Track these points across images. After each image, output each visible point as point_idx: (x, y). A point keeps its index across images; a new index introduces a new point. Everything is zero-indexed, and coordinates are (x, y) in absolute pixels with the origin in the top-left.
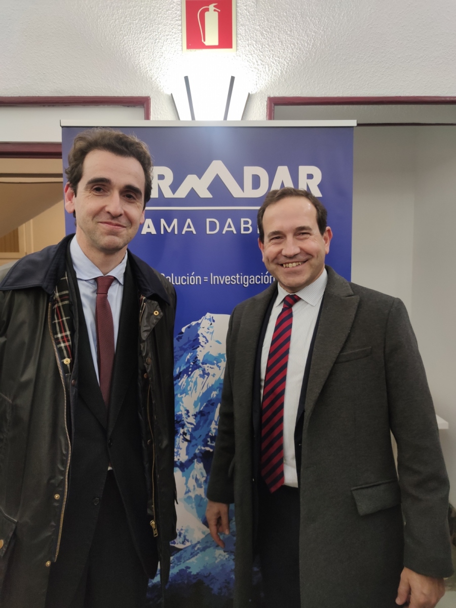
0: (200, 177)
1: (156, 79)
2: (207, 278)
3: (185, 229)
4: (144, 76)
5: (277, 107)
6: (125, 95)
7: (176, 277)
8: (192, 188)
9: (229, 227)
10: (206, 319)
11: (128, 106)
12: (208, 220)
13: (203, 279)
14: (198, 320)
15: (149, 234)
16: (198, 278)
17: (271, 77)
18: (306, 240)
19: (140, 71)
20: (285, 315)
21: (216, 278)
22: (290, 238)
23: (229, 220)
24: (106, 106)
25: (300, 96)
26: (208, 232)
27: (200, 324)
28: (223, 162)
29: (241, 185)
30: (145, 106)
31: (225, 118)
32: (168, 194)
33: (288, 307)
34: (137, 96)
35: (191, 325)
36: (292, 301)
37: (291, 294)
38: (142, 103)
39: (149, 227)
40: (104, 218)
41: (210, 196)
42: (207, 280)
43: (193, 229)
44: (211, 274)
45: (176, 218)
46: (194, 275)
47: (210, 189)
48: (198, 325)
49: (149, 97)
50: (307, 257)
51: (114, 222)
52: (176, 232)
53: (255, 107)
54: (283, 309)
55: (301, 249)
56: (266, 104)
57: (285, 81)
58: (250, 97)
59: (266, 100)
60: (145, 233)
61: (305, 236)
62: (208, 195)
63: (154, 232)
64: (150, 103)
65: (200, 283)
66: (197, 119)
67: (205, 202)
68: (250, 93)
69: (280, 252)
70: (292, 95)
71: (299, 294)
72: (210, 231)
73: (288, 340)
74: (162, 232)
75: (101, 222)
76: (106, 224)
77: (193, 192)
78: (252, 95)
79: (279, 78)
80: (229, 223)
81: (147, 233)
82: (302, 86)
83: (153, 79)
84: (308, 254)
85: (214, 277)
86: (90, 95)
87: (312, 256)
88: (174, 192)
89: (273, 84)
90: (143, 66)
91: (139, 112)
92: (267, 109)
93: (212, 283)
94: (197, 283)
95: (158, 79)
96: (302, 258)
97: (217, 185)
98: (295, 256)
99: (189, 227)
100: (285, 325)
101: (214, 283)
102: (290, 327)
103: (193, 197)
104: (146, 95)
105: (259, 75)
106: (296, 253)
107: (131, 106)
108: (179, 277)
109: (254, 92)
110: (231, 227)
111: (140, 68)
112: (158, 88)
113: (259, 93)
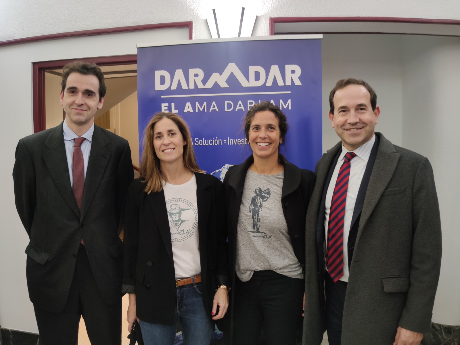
0: (221, 74)
1: (196, 10)
2: (225, 141)
3: (212, 108)
4: (189, 8)
5: (276, 24)
6: (177, 22)
7: (206, 140)
8: (216, 81)
9: (240, 106)
10: (225, 168)
11: (179, 28)
12: (226, 102)
13: (223, 141)
14: (220, 169)
15: (189, 112)
16: (220, 141)
17: (272, 5)
18: (364, 114)
19: (187, 5)
20: (345, 166)
21: (232, 141)
22: (352, 111)
23: (240, 102)
24: (165, 29)
25: (291, 16)
26: (226, 110)
27: (221, 171)
28: (235, 63)
29: (248, 78)
30: (189, 27)
31: (239, 35)
32: (200, 86)
33: (347, 160)
34: (184, 21)
35: (215, 172)
36: (351, 156)
37: (350, 152)
38: (187, 25)
39: (188, 108)
40: (75, 107)
41: (227, 86)
42: (225, 142)
43: (216, 108)
44: (228, 138)
45: (205, 101)
46: (218, 139)
47: (227, 81)
48: (220, 172)
49: (192, 21)
50: (364, 125)
51: (80, 108)
52: (206, 111)
53: (261, 25)
54: (344, 162)
55: (360, 120)
56: (268, 22)
57: (281, 7)
58: (257, 17)
59: (269, 19)
60: (186, 112)
61: (363, 111)
62: (226, 86)
63: (192, 111)
64: (193, 25)
65: (221, 144)
66: (222, 36)
67: (224, 90)
68: (258, 16)
69: (346, 121)
70: (286, 16)
71: (355, 152)
72: (228, 109)
73: (347, 183)
74: (197, 111)
75: (73, 109)
76: (75, 110)
77: (216, 84)
78: (259, 17)
79: (277, 5)
80: (240, 104)
81: (187, 111)
82: (292, 10)
83: (195, 10)
84: (364, 123)
85: (230, 140)
86: (155, 23)
87: (367, 125)
88: (204, 84)
89: (273, 10)
90: (188, 3)
91: (185, 32)
92: (269, 25)
93: (229, 144)
94: (219, 144)
95: (197, 10)
96: (359, 125)
97: (232, 80)
98: (356, 123)
99: (214, 107)
100: (345, 173)
101: (230, 144)
102: (348, 174)
103: (216, 87)
104: (190, 21)
105: (264, 4)
106: (357, 122)
107: (181, 28)
108: (208, 140)
109: (260, 15)
110: (241, 107)
111: (187, 3)
112: (197, 15)
113: (264, 15)
